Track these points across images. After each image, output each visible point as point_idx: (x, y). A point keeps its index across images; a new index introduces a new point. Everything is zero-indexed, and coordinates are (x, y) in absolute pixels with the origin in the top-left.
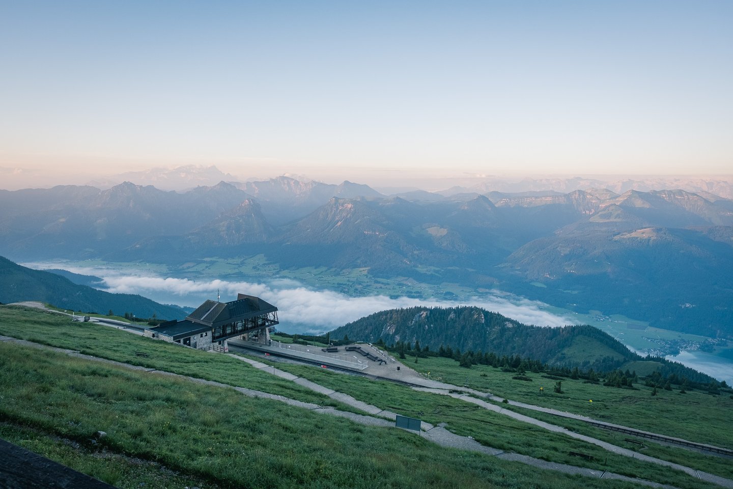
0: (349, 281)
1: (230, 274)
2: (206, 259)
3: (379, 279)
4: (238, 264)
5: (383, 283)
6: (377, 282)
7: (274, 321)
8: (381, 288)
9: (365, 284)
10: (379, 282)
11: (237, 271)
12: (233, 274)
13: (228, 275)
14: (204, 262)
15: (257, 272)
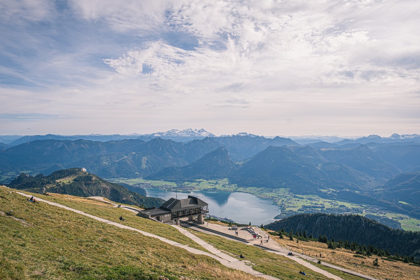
0: (278, 196)
1: (210, 189)
2: (196, 180)
3: (297, 195)
4: (214, 183)
5: (299, 198)
6: (295, 197)
7: (207, 211)
8: (298, 200)
9: (289, 198)
10: (297, 197)
11: (214, 187)
12: (211, 189)
13: (209, 189)
14: (196, 182)
15: (225, 188)
